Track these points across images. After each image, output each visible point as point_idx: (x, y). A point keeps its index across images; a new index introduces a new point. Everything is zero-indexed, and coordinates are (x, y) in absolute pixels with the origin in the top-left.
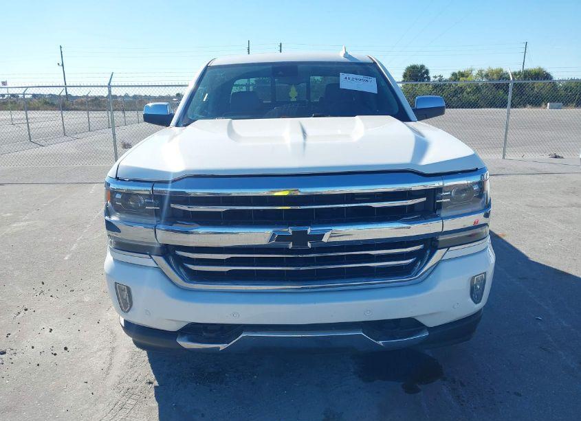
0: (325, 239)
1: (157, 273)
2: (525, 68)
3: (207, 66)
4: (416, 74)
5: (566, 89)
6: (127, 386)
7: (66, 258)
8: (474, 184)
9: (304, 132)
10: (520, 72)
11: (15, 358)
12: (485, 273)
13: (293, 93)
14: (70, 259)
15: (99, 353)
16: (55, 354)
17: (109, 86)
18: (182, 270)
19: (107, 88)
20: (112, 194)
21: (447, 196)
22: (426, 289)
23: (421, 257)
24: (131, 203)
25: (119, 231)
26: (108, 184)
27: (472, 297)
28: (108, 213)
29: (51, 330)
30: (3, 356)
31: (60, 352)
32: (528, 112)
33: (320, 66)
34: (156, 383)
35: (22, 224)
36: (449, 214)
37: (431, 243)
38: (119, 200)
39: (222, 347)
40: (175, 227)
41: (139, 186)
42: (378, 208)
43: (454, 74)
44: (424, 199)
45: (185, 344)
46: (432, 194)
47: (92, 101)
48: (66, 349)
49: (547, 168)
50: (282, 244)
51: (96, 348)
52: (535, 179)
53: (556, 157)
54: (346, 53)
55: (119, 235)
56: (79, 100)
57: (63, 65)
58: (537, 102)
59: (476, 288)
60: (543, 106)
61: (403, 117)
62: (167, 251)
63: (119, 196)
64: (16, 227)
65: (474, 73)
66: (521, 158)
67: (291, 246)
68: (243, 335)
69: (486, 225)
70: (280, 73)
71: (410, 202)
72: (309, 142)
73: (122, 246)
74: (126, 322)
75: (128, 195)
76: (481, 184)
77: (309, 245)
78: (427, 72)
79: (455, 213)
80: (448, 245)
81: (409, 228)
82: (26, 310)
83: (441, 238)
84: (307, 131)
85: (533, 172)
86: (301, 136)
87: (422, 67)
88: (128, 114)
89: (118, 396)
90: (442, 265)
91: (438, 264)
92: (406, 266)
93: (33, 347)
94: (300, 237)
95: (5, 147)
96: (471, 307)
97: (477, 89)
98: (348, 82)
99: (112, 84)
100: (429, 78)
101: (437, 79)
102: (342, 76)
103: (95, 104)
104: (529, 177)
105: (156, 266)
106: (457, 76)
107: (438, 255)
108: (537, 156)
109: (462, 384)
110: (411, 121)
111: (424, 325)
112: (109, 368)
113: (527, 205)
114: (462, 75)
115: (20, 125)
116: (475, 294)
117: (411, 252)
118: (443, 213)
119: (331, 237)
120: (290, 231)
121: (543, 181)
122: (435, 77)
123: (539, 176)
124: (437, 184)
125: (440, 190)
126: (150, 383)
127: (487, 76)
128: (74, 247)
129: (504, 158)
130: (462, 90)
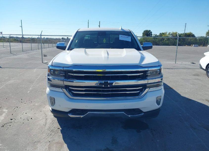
0: (113, 84)
1: (63, 94)
2: (185, 32)
3: (77, 31)
4: (147, 33)
5: (200, 40)
6: (52, 129)
7: (28, 92)
8: (158, 70)
9: (108, 53)
10: (183, 34)
11: (15, 121)
12: (161, 96)
13: (105, 41)
14: (30, 92)
15: (42, 120)
16: (28, 120)
17: (41, 35)
18: (71, 93)
19: (40, 36)
20: (50, 70)
21: (149, 73)
22: (143, 100)
23: (142, 91)
24: (56, 73)
25: (51, 81)
26: (49, 67)
27: (157, 103)
28: (48, 75)
29: (26, 113)
30: (12, 120)
31: (30, 119)
32: (186, 48)
33: (113, 32)
34: (61, 129)
35: (12, 81)
36: (150, 78)
37: (144, 87)
38: (52, 72)
39: (82, 116)
40: (69, 80)
41: (59, 68)
42: (129, 76)
43: (160, 34)
44: (143, 74)
45: (71, 116)
46: (145, 72)
47: (32, 40)
48: (31, 119)
49: (190, 67)
50: (101, 86)
51: (41, 118)
52: (185, 70)
53: (193, 63)
54: (122, 28)
55: (51, 82)
56: (27, 39)
57: (22, 27)
58: (189, 44)
59: (158, 100)
60: (192, 45)
61: (138, 49)
62: (67, 87)
63: (52, 71)
64: (10, 82)
65: (168, 33)
66: (181, 63)
67: (103, 86)
68: (89, 113)
69: (161, 82)
70: (101, 34)
71: (138, 74)
72: (109, 56)
73: (52, 86)
74: (52, 109)
75: (55, 71)
76: (160, 70)
77: (109, 86)
78: (151, 33)
79: (152, 78)
80: (150, 87)
81: (138, 82)
82: (17, 107)
83: (148, 85)
84: (109, 53)
85: (185, 68)
86: (107, 54)
87: (150, 31)
88: (45, 44)
89: (49, 132)
90: (148, 93)
91: (146, 93)
92: (137, 93)
93: (21, 118)
94: (106, 84)
95: (2, 55)
96: (157, 107)
97: (168, 39)
98: (122, 38)
99: (42, 34)
100: (152, 35)
101: (154, 35)
102: (120, 36)
103: (33, 41)
104: (183, 70)
105: (63, 91)
106: (161, 34)
107: (147, 90)
108: (187, 63)
109: (154, 130)
110: (141, 50)
111: (142, 111)
112: (45, 124)
113: (181, 79)
114: (163, 34)
115: (7, 48)
116: (158, 102)
117: (139, 89)
118: (148, 78)
119: (115, 84)
120: (103, 82)
121: (187, 71)
122: (154, 34)
123: (186, 69)
124: (146, 69)
125: (147, 71)
126: (59, 128)
127: (172, 35)
128: (30, 89)
129: (175, 63)
130: (163, 39)
